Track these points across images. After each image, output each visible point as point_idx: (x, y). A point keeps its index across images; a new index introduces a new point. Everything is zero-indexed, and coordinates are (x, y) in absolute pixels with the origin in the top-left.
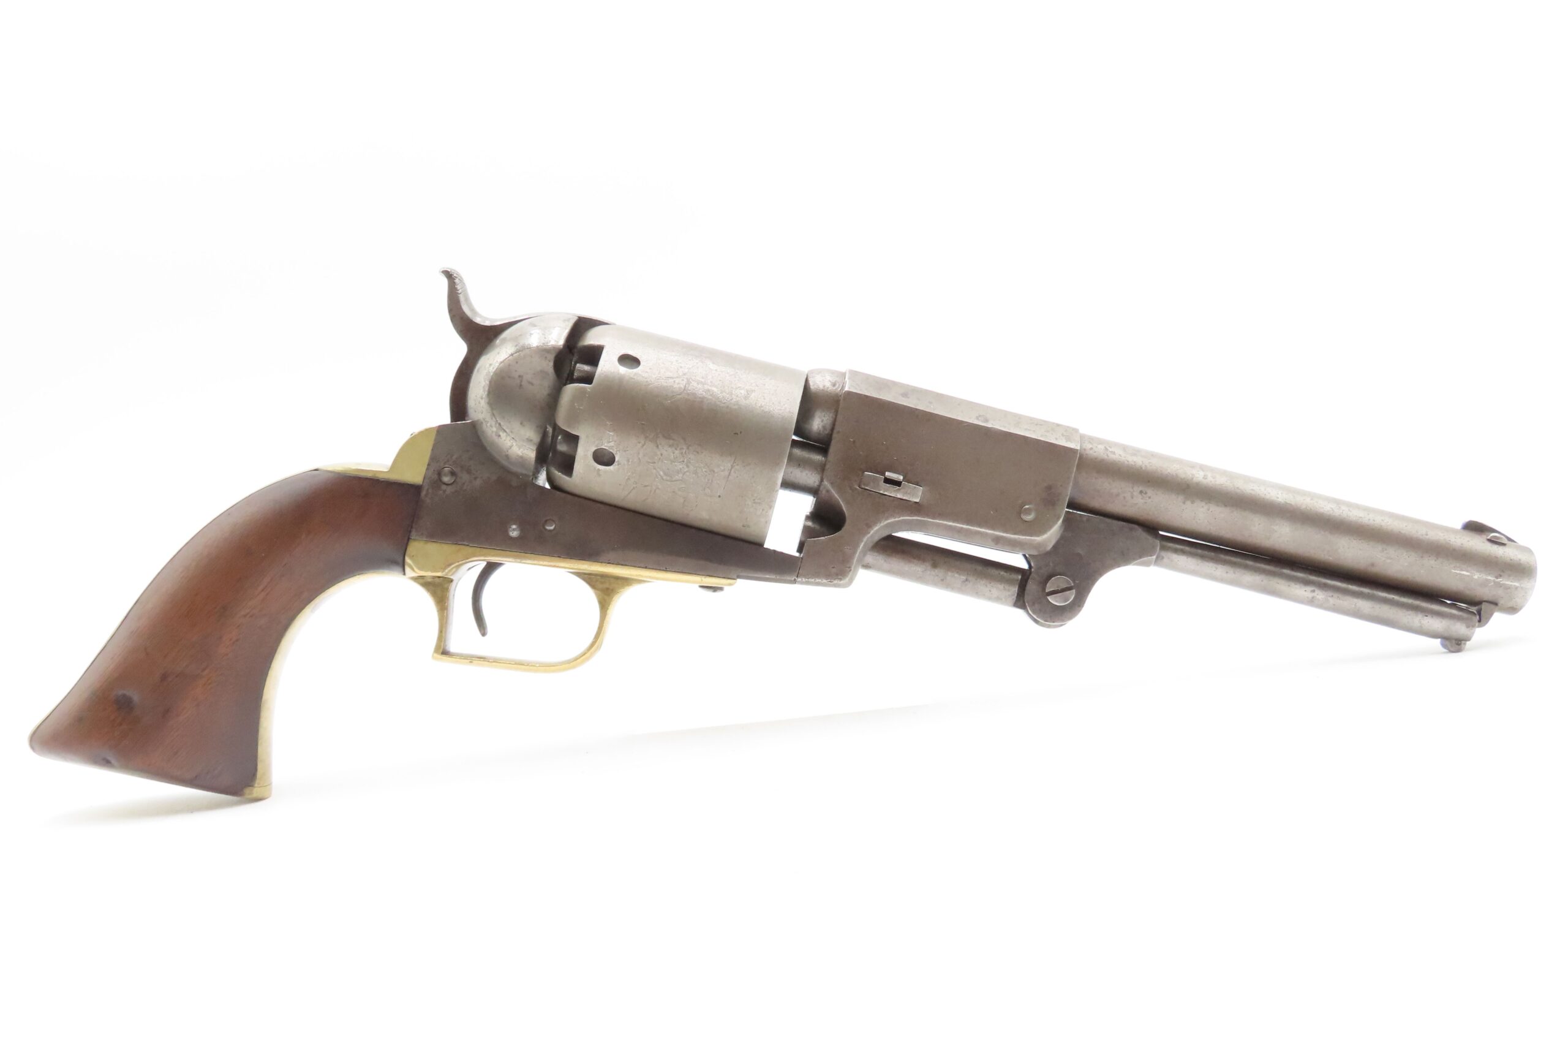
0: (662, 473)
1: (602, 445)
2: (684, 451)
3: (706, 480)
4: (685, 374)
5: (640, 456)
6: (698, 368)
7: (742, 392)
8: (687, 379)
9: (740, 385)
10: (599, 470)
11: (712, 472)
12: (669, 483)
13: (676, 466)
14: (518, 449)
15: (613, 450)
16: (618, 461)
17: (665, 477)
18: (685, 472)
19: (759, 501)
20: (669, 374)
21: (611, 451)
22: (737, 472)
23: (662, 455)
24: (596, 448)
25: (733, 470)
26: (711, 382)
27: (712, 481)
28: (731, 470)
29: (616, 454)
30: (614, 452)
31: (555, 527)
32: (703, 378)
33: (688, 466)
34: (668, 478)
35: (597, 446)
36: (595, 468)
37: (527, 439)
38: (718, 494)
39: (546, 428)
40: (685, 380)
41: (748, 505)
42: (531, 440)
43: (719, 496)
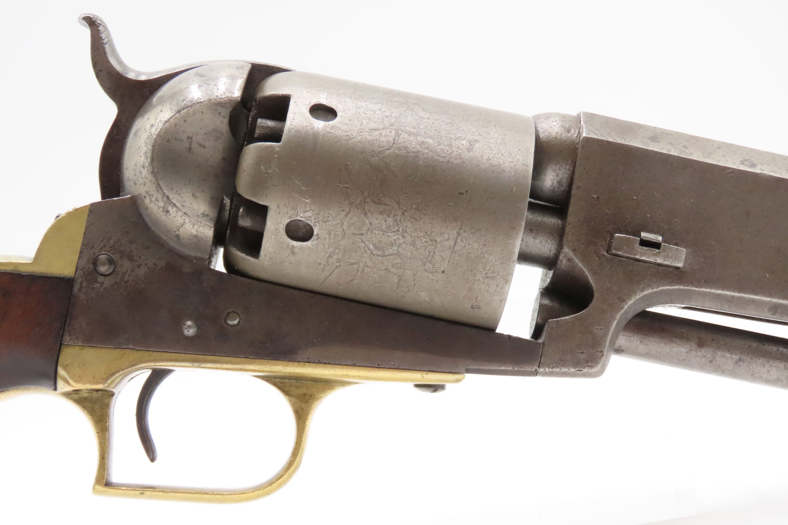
0: (371, 247)
1: (297, 216)
2: (399, 218)
3: (427, 252)
4: (392, 125)
5: (344, 227)
6: (407, 116)
7: (464, 142)
8: (395, 130)
9: (460, 135)
10: (293, 246)
11: (434, 242)
12: (380, 258)
13: (389, 236)
14: (191, 227)
15: (311, 221)
16: (317, 235)
17: (375, 252)
18: (400, 244)
19: (492, 275)
20: (372, 125)
21: (309, 222)
22: (464, 240)
23: (371, 224)
24: (289, 220)
25: (459, 238)
26: (425, 133)
27: (434, 253)
28: (457, 238)
29: (315, 225)
30: (312, 225)
31: (239, 322)
32: (414, 128)
33: (404, 237)
34: (380, 253)
35: (290, 217)
36: (288, 246)
37: (203, 214)
38: (442, 269)
39: (223, 199)
40: (394, 132)
41: (479, 280)
42: (207, 215)
43: (443, 272)
